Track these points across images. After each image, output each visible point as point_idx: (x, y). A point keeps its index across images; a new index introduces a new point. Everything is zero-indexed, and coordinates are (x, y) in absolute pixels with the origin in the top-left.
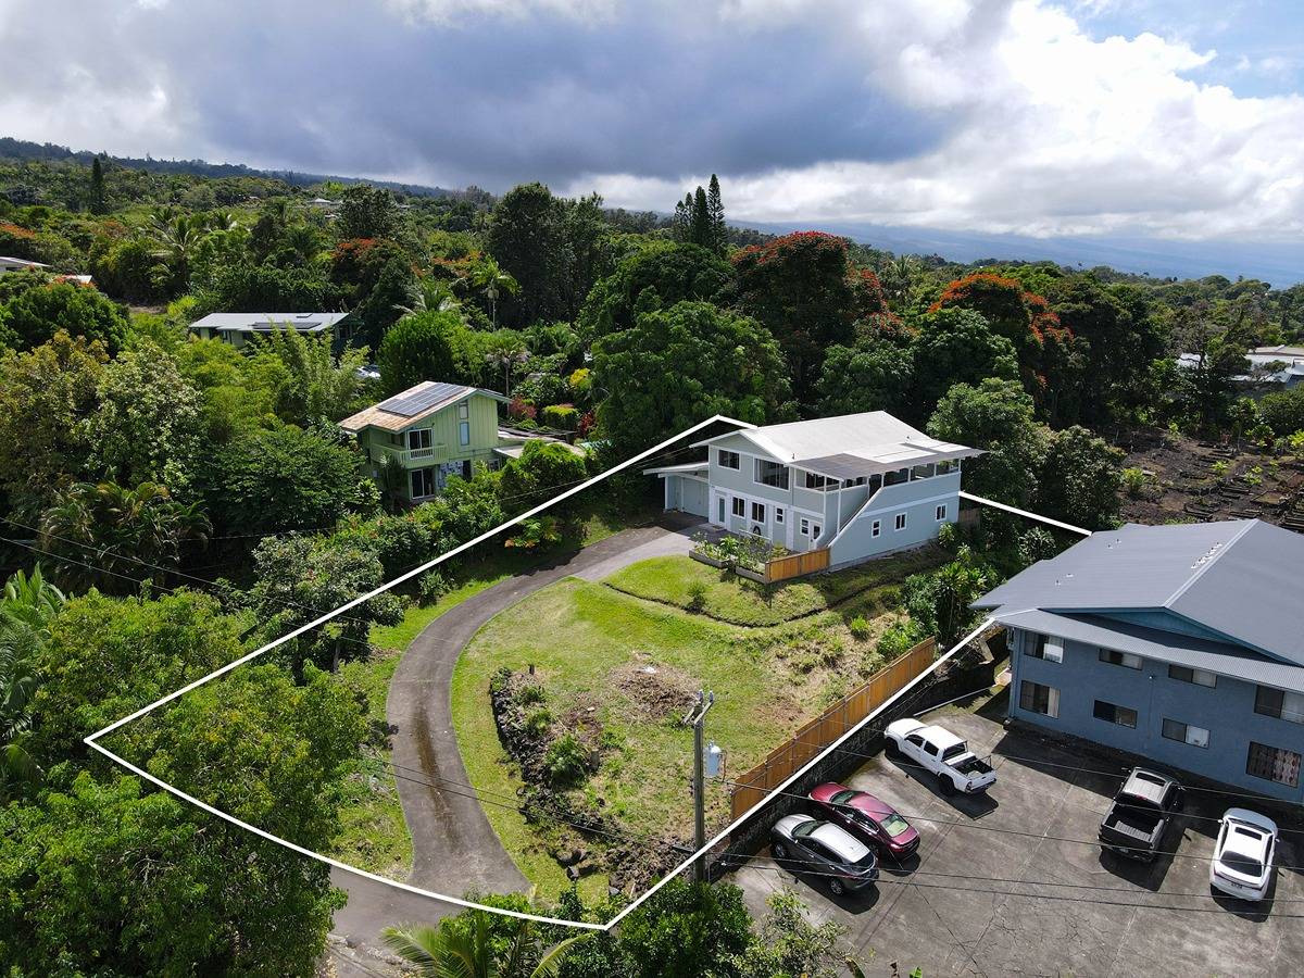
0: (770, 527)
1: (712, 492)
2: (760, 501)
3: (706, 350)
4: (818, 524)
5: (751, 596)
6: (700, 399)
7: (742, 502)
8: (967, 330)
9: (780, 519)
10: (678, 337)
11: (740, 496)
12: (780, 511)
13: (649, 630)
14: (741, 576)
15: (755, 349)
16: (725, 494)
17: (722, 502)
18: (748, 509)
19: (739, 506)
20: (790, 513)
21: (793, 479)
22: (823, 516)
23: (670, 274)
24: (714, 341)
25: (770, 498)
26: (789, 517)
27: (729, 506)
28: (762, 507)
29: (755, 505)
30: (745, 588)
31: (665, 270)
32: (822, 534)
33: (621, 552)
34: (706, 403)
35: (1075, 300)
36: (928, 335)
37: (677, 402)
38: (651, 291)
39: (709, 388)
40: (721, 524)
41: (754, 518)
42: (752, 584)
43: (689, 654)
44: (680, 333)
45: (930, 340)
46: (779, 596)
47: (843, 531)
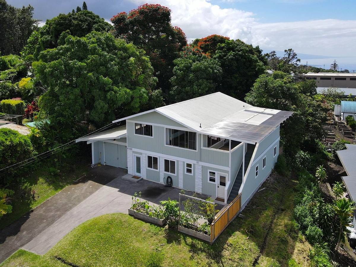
0: (181, 177)
1: (129, 152)
2: (170, 158)
3: (112, 60)
4: (223, 174)
5: (203, 259)
6: (111, 89)
7: (156, 159)
9: (189, 171)
10: (94, 51)
11: (153, 154)
12: (189, 165)
14: (186, 235)
15: (139, 59)
16: (141, 154)
17: (138, 159)
18: (161, 165)
19: (152, 162)
20: (198, 167)
21: (200, 143)
22: (229, 169)
23: (78, 25)
24: (116, 54)
25: (180, 157)
26: (197, 172)
27: (144, 163)
28: (173, 163)
29: (167, 162)
30: (193, 248)
31: (75, 22)
32: (228, 183)
34: (116, 92)
37: (96, 92)
38: (67, 33)
39: (115, 83)
40: (138, 174)
41: (167, 169)
42: (200, 245)
44: (95, 49)
46: (226, 253)
47: (245, 178)
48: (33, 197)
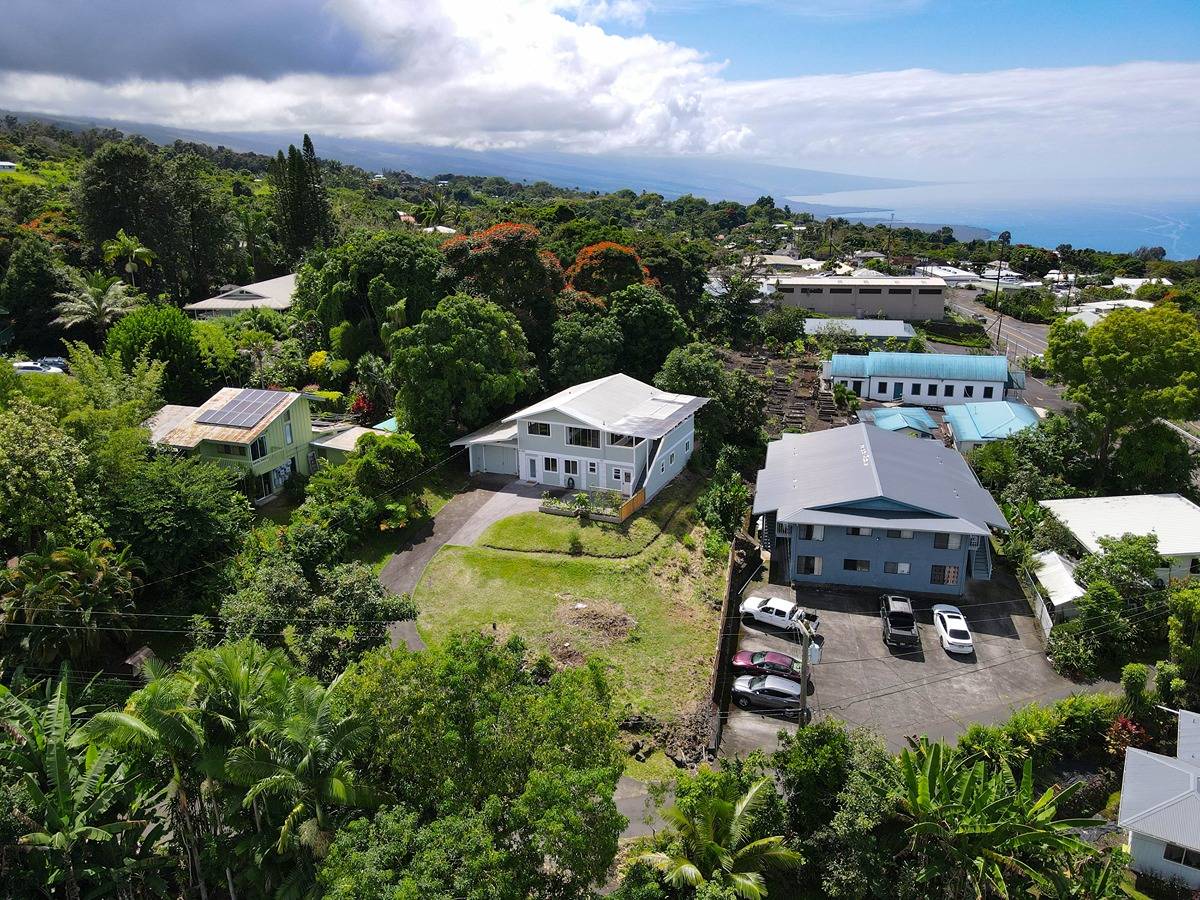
0: (584, 477)
1: (522, 455)
2: (571, 458)
3: (479, 337)
4: (628, 471)
5: (614, 534)
6: (484, 378)
7: (554, 461)
8: (651, 302)
9: (593, 470)
11: (551, 456)
12: (592, 464)
13: (553, 575)
14: (596, 521)
15: (511, 331)
16: (536, 455)
17: (533, 462)
18: (561, 466)
19: (550, 464)
20: (602, 465)
21: (603, 441)
22: (633, 465)
23: (396, 264)
24: (482, 328)
25: (582, 456)
26: (601, 471)
27: (540, 465)
28: (575, 463)
29: (567, 462)
30: (604, 529)
31: (390, 259)
32: (633, 479)
33: (469, 516)
34: (490, 381)
35: (655, 255)
36: (624, 307)
37: (468, 384)
38: (381, 278)
39: (488, 369)
40: (532, 479)
41: (567, 471)
42: (610, 526)
43: (597, 586)
44: (458, 325)
45: (628, 311)
46: (631, 531)
47: (649, 474)
48: (427, 506)
